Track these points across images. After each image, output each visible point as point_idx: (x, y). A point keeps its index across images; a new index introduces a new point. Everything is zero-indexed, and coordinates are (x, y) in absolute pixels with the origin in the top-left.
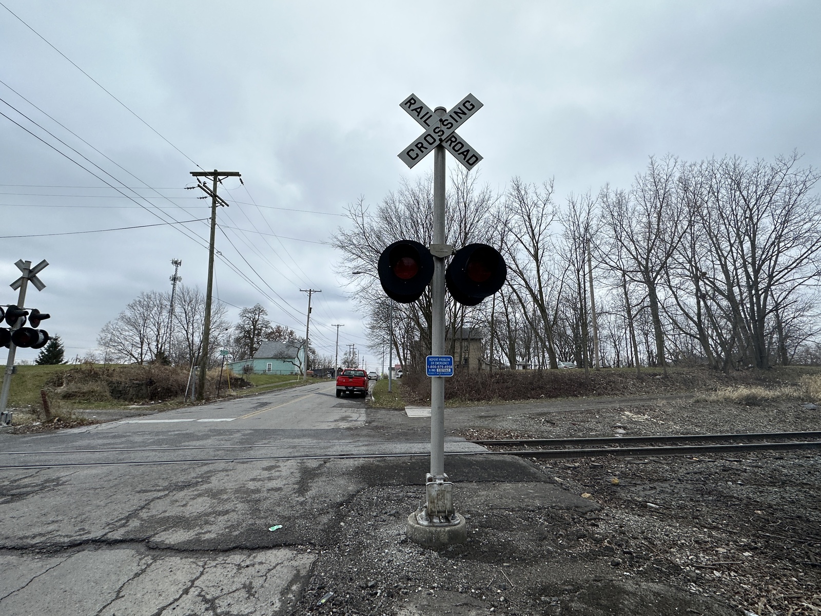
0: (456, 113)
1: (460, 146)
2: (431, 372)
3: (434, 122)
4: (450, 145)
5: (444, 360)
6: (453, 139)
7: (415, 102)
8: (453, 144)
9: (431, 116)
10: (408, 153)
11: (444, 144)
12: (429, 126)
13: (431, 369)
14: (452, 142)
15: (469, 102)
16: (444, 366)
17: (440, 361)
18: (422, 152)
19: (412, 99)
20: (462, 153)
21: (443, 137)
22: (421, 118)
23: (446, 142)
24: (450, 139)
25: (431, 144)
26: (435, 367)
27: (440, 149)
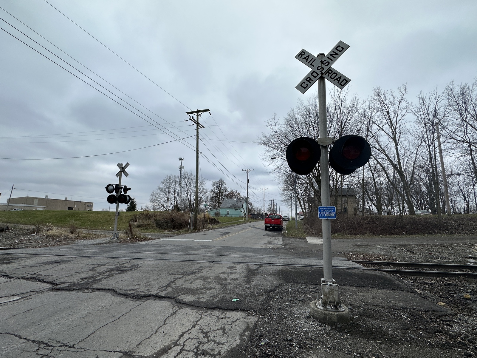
0: (331, 55)
1: (335, 75)
2: (321, 216)
3: (317, 63)
4: (328, 76)
5: (330, 209)
6: (330, 72)
7: (304, 53)
8: (330, 75)
9: (315, 60)
10: (301, 85)
11: (324, 76)
12: (314, 66)
13: (321, 214)
14: (329, 73)
15: (340, 46)
16: (330, 212)
17: (327, 209)
18: (310, 83)
19: (303, 52)
20: (337, 79)
21: (323, 72)
22: (309, 63)
23: (325, 74)
24: (328, 72)
25: (315, 77)
26: (324, 213)
27: (322, 79)
